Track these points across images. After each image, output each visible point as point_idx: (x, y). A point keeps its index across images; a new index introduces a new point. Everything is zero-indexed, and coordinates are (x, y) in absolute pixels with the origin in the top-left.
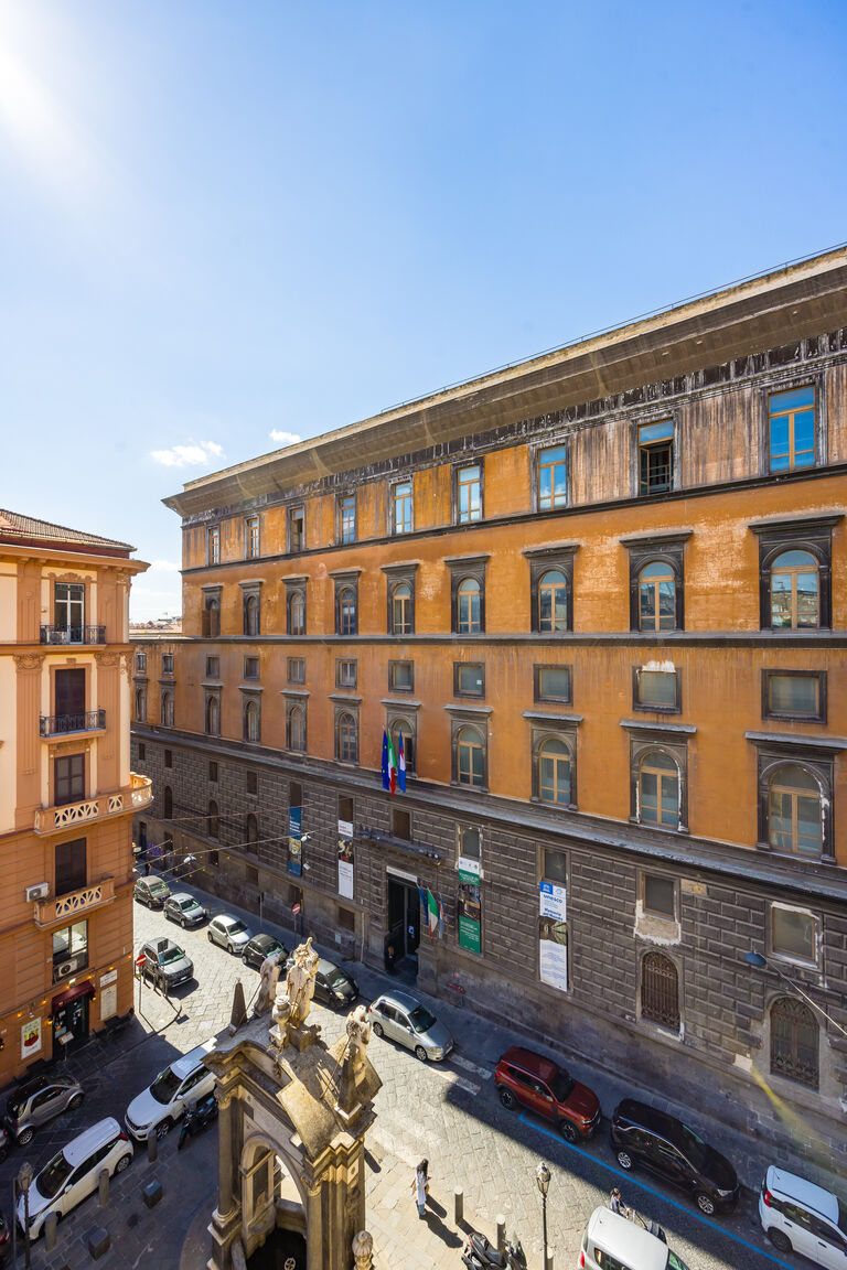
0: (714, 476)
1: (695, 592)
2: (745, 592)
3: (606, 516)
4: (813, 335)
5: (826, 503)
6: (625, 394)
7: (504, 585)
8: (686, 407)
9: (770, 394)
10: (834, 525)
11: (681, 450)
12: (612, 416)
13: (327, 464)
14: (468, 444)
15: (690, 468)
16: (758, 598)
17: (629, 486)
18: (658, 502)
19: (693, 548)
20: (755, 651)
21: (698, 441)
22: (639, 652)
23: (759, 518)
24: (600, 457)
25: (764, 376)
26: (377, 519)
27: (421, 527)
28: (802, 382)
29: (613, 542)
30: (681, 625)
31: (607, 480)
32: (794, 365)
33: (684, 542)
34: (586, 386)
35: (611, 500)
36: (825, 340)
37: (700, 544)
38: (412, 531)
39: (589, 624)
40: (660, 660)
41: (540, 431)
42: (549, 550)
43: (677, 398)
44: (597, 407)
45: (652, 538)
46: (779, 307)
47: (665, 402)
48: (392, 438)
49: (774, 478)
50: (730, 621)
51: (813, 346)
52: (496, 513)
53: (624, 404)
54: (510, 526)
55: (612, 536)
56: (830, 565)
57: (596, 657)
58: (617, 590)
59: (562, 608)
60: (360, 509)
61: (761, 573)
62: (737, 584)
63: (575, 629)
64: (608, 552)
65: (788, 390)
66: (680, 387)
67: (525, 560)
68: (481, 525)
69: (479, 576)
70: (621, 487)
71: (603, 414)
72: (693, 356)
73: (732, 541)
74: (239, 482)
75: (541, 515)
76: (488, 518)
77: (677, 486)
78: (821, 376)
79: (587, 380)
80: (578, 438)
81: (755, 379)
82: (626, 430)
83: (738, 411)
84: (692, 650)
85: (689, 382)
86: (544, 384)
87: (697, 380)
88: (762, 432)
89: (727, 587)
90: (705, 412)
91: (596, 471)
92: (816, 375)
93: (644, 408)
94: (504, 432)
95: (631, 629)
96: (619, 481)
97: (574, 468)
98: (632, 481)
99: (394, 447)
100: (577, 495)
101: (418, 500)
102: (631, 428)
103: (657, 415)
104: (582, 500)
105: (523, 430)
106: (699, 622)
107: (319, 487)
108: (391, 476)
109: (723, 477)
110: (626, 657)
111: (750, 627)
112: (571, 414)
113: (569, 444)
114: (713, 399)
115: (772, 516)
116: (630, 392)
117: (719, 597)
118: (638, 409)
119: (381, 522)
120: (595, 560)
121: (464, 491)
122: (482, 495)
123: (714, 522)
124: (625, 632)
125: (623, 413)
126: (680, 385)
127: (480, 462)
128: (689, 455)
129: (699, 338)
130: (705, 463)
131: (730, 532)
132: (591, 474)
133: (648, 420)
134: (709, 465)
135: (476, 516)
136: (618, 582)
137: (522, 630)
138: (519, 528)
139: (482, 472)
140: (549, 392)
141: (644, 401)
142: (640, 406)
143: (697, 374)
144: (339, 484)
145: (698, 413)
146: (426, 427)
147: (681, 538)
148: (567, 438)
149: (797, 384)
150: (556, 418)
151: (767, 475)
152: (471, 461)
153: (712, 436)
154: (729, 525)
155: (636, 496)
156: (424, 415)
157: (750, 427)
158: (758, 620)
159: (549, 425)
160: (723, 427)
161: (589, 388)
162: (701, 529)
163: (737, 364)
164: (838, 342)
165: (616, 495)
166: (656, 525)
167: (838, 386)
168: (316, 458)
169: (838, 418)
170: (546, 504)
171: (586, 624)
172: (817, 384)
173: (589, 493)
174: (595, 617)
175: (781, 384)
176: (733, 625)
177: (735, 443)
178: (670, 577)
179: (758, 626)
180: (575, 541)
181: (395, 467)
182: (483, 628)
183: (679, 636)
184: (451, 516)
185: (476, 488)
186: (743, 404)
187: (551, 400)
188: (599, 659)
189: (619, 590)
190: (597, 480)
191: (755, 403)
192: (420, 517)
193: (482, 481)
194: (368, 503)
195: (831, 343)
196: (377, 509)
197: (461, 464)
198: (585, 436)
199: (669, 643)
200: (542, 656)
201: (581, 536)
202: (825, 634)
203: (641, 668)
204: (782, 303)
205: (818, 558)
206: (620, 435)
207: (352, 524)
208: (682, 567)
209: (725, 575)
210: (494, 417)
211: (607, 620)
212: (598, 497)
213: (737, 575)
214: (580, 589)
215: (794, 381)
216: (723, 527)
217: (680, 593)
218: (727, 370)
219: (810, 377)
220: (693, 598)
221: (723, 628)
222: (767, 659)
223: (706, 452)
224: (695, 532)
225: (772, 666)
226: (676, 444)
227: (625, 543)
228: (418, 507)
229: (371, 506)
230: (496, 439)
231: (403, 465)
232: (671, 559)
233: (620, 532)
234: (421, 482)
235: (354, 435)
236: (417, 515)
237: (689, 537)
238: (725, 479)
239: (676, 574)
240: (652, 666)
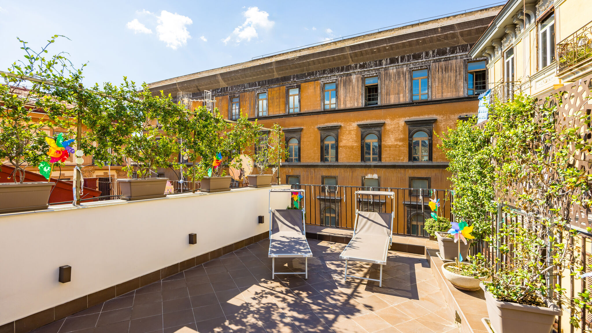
0: (393, 100)
1: (386, 147)
2: (403, 147)
3: (352, 114)
4: (427, 50)
5: (431, 114)
6: (360, 64)
7: (309, 141)
8: (382, 72)
9: (413, 71)
10: (434, 123)
11: (381, 89)
12: (354, 72)
13: (225, 81)
14: (294, 78)
15: (384, 97)
16: (408, 149)
17: (361, 102)
18: (372, 110)
19: (385, 129)
20: (407, 170)
21: (387, 86)
22: (364, 170)
23: (408, 118)
24: (350, 89)
25: (410, 63)
26: (250, 109)
27: (271, 114)
28: (423, 67)
29: (354, 125)
30: (380, 160)
31: (352, 99)
32: (421, 61)
33: (382, 126)
34: (344, 59)
35: (354, 107)
36: (431, 53)
37: (388, 127)
38: (267, 115)
39: (345, 159)
40: (372, 174)
41: (325, 75)
42: (328, 127)
43: (380, 68)
44: (348, 68)
45: (370, 124)
46: (415, 39)
47: (375, 69)
48: (258, 73)
49: (413, 103)
50: (398, 158)
51: (427, 54)
52: (306, 110)
53: (359, 68)
54: (312, 116)
55: (354, 122)
56: (432, 138)
57: (347, 172)
58: (356, 145)
59: (334, 151)
60: (242, 103)
61: (409, 140)
62: (401, 144)
63: (339, 161)
64: (353, 129)
65: (419, 70)
66: (381, 64)
67: (318, 131)
68: (299, 114)
69: (298, 137)
70: (358, 102)
71: (351, 71)
72: (385, 52)
73: (399, 127)
74: (178, 86)
75: (325, 112)
76: (302, 112)
77: (379, 104)
78: (430, 66)
79: (345, 57)
80: (341, 80)
81: (407, 64)
82: (360, 79)
83: (402, 76)
84: (384, 170)
85: (384, 62)
86: (327, 57)
87: (387, 62)
88: (410, 85)
89: (397, 144)
90: (390, 75)
91: (348, 95)
92: (428, 65)
93: (367, 71)
94: (310, 74)
95: (361, 161)
96: (357, 99)
97: (339, 92)
98: (362, 100)
99: (259, 76)
100: (340, 104)
101: (270, 101)
102: (362, 78)
103: (372, 74)
104: (342, 107)
105: (318, 75)
106: (387, 159)
107: (220, 92)
108: (257, 89)
109: (396, 101)
110: (359, 172)
111: (405, 160)
112: (338, 70)
113: (337, 83)
114: (393, 70)
115: (413, 118)
116: (362, 63)
117: (394, 148)
118: (365, 71)
119: (252, 110)
120: (347, 132)
121: (291, 99)
122: (300, 101)
123: (393, 119)
124: (359, 162)
125: (359, 72)
126: (381, 63)
127: (299, 87)
128: (384, 91)
129: (387, 46)
130: (389, 95)
131: (398, 123)
132: (346, 96)
133: (369, 76)
134: (391, 96)
135: (297, 111)
136: (356, 142)
137: (316, 161)
138: (316, 116)
139: (299, 91)
140: (329, 60)
141: (367, 68)
142: (365, 69)
143: (387, 59)
144: (231, 91)
145: (387, 75)
146: (275, 69)
147: (381, 125)
148: (336, 80)
149: (422, 68)
150: (332, 71)
151: (411, 102)
152: (295, 86)
153: (392, 85)
154: (398, 120)
155: (363, 106)
156: (274, 64)
157: (405, 83)
158: (408, 158)
159: (329, 73)
160: (396, 82)
161: (345, 60)
162: (388, 121)
163: (401, 57)
164: (435, 54)
165: (356, 105)
166: (371, 118)
167: (435, 70)
168: (220, 78)
169: (435, 83)
170: (327, 107)
171: (343, 159)
172: (428, 69)
173: (345, 103)
174: (347, 156)
175: (416, 67)
176: (399, 160)
177: (400, 88)
178: (376, 140)
179: (408, 160)
180: (339, 124)
181: (259, 86)
182: (299, 160)
183: (379, 164)
184: (285, 110)
185: (297, 98)
186: (403, 73)
187: (329, 63)
188: (348, 173)
189: (357, 144)
190: (348, 98)
191: (407, 73)
192: (271, 109)
193: (299, 94)
194: (246, 101)
195: (433, 54)
196: (250, 104)
197: (290, 87)
198: (343, 80)
199: (376, 166)
200: (325, 172)
201: (342, 122)
202: (430, 164)
203: (365, 177)
204: (416, 38)
205: (428, 134)
206: (358, 81)
207: (237, 111)
208: (381, 136)
209: (396, 140)
210: (305, 67)
211: (352, 157)
212: (349, 106)
213: (401, 140)
214: (341, 144)
215: (421, 67)
216: (396, 121)
217: (380, 146)
218: (397, 59)
219: (426, 66)
220: (385, 149)
221: (396, 161)
222: (411, 173)
223: (390, 91)
224: (386, 122)
225: (412, 176)
226: (379, 86)
227: (359, 126)
228: (270, 105)
229: (247, 102)
230: (306, 77)
231: (263, 85)
232: (377, 133)
233: (357, 121)
234: (271, 94)
235: (240, 70)
236: (270, 109)
237: (383, 124)
238: (397, 102)
239: (379, 139)
240: (369, 176)
